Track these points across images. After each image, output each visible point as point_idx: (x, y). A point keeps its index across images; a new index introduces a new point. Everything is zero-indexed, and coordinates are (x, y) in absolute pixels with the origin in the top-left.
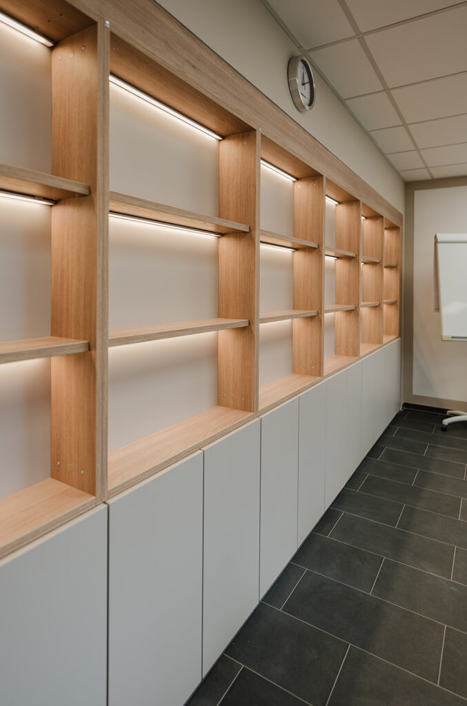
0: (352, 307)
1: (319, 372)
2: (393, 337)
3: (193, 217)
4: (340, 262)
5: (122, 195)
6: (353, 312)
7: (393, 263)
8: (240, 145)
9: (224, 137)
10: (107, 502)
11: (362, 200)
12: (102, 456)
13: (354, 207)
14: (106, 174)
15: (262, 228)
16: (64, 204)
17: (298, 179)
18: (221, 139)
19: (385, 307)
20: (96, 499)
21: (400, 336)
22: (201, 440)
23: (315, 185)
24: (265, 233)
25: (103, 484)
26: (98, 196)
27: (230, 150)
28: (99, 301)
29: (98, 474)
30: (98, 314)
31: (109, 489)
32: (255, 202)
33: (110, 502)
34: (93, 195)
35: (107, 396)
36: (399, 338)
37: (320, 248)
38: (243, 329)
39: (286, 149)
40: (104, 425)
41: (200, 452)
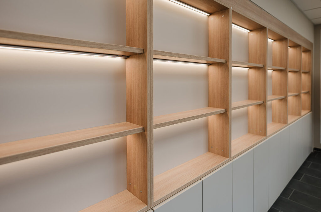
0: (283, 97)
1: (265, 134)
2: (307, 111)
3: (196, 58)
4: (275, 73)
5: (160, 51)
6: (284, 100)
7: (307, 70)
8: (220, 17)
9: (211, 14)
10: (153, 208)
11: (289, 38)
12: (151, 185)
13: (284, 42)
14: (151, 42)
15: (232, 60)
16: (132, 58)
17: (251, 31)
18: (209, 15)
19: (302, 95)
20: (148, 207)
21: (311, 110)
22: (201, 174)
23: (261, 33)
24: (234, 62)
25: (151, 199)
26: (148, 54)
27: (214, 21)
28: (148, 107)
29: (149, 194)
30: (148, 114)
31: (154, 202)
32: (229, 47)
33: (154, 209)
34: (145, 53)
35: (153, 155)
36: (311, 112)
37: (265, 67)
38: (222, 114)
39: (246, 16)
40: (152, 169)
41: (200, 181)
